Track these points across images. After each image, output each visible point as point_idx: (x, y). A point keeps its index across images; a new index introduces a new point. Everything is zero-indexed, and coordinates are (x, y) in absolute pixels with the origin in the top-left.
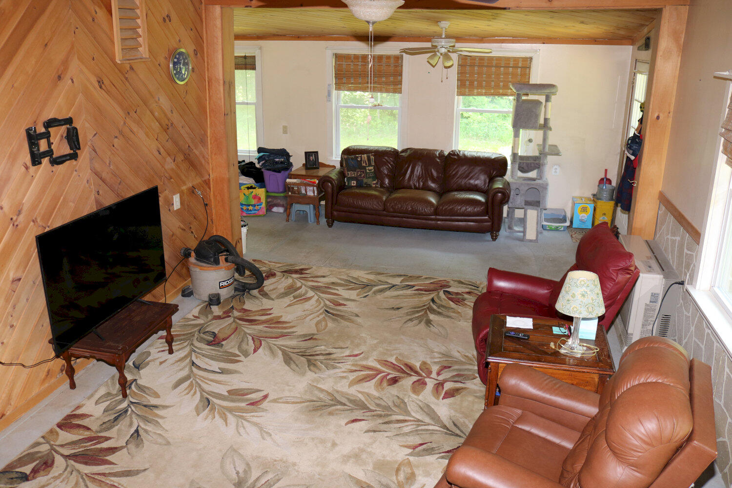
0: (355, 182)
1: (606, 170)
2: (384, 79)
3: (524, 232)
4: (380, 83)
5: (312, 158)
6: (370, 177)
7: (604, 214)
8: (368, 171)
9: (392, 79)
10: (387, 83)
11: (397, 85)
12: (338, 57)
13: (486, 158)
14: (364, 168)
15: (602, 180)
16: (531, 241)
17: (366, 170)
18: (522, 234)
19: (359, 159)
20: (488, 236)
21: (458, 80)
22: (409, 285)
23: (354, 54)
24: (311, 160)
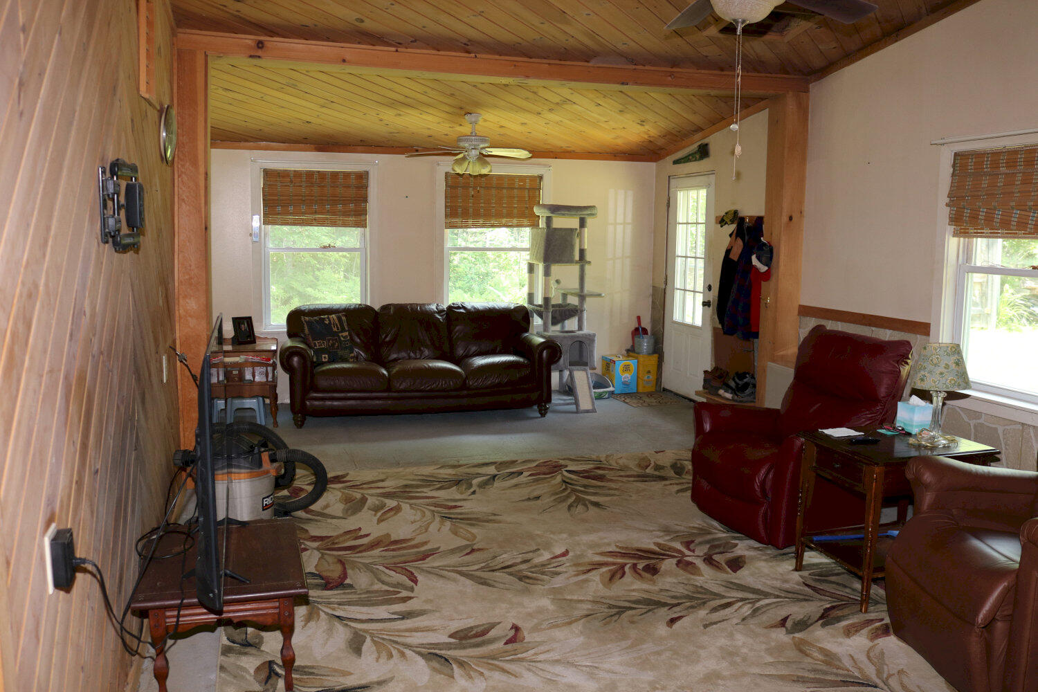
0: (327, 356)
1: (639, 318)
2: (340, 207)
3: (577, 403)
4: (334, 213)
5: (244, 327)
6: (346, 348)
7: (649, 372)
8: (342, 339)
9: (352, 206)
10: (346, 214)
11: (360, 215)
12: (268, 174)
13: (503, 308)
14: (336, 334)
15: (637, 329)
16: (587, 411)
17: (339, 337)
18: (574, 406)
19: (327, 322)
20: (534, 412)
21: (446, 207)
22: (513, 473)
24: (243, 329)
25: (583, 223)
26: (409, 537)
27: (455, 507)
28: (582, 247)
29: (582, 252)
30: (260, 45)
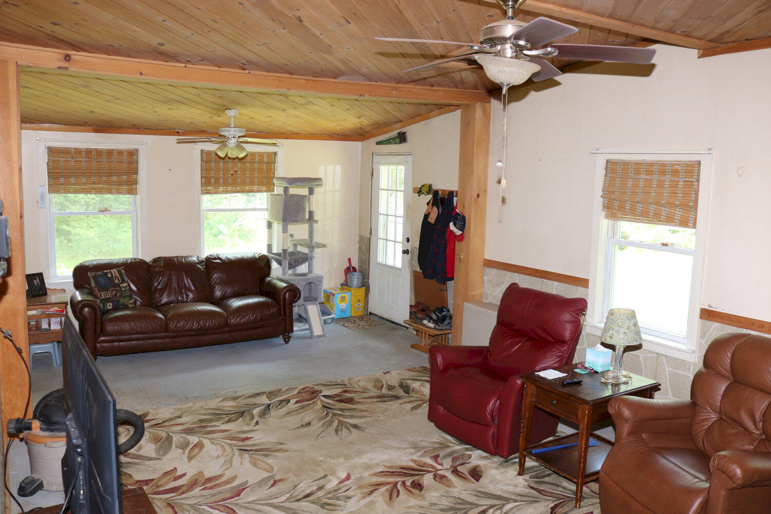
0: (111, 304)
1: (349, 259)
2: (114, 178)
3: (310, 329)
4: (111, 183)
5: (36, 282)
6: (126, 296)
7: (359, 301)
8: (123, 289)
9: (125, 177)
10: (120, 184)
11: (132, 184)
14: (118, 285)
15: (348, 268)
16: (319, 336)
17: (120, 287)
18: (309, 331)
19: (110, 276)
21: (202, 177)
22: (282, 401)
23: (75, 148)
24: (36, 284)
25: (311, 192)
26: (218, 473)
27: (247, 439)
28: (311, 210)
29: (311, 213)
30: (68, 58)
